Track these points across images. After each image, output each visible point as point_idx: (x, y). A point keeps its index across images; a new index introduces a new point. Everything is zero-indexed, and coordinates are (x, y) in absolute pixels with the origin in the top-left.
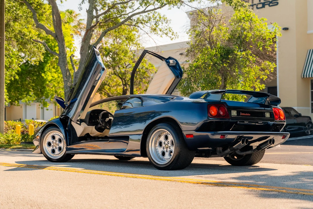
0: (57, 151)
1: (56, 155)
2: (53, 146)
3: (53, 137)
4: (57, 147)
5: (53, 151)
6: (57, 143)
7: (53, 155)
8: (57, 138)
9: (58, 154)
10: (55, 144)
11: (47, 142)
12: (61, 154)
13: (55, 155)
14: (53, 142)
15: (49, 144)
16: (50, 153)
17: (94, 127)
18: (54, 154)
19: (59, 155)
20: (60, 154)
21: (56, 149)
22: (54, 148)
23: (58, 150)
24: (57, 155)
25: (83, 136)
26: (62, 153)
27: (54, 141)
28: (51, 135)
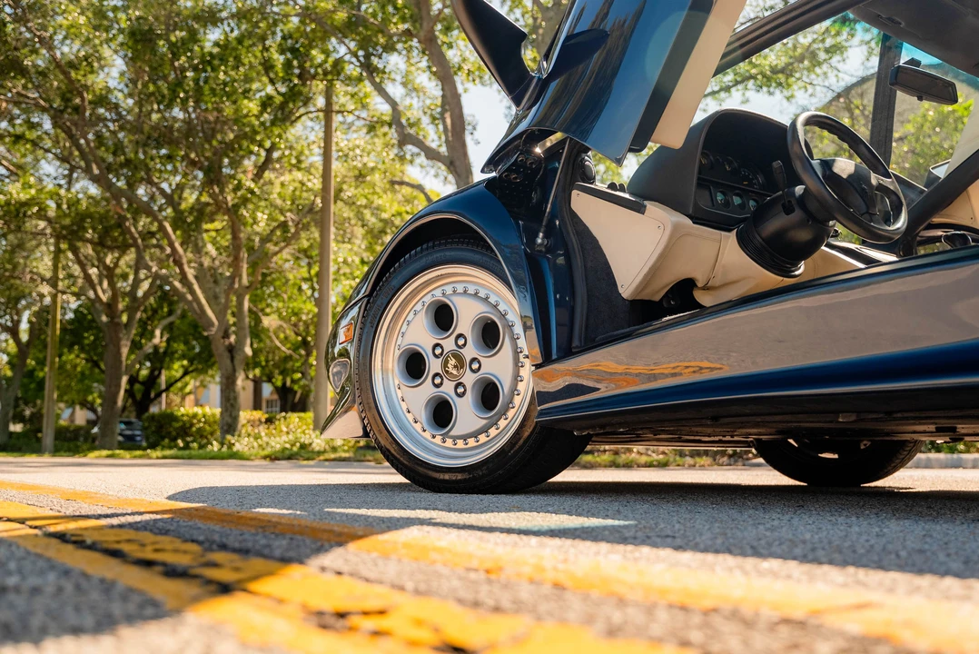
0: (467, 414)
1: (460, 444)
2: (438, 381)
3: (443, 317)
4: (469, 379)
5: (441, 414)
6: (470, 352)
7: (438, 440)
8: (467, 315)
9: (475, 435)
10: (452, 362)
11: (398, 353)
12: (493, 432)
13: (449, 443)
14: (438, 351)
15: (414, 365)
16: (418, 427)
17: (732, 236)
18: (444, 437)
19: (483, 438)
20: (484, 430)
21: (461, 395)
22: (448, 389)
23: (477, 406)
24: (465, 438)
25: (657, 298)
26: (502, 423)
27: (449, 344)
28: (428, 299)
